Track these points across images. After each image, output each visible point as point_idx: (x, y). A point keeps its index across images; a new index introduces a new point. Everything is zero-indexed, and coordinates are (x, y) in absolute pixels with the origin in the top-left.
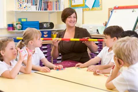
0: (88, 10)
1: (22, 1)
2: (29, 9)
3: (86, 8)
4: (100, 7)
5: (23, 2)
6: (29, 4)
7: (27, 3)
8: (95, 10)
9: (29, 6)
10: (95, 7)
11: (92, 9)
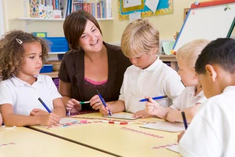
0: (149, 14)
1: (36, 1)
2: (49, 16)
3: (146, 12)
4: (170, 7)
5: (38, 3)
6: (48, 6)
7: (45, 5)
8: (161, 13)
9: (49, 11)
10: (162, 9)
11: (156, 12)
